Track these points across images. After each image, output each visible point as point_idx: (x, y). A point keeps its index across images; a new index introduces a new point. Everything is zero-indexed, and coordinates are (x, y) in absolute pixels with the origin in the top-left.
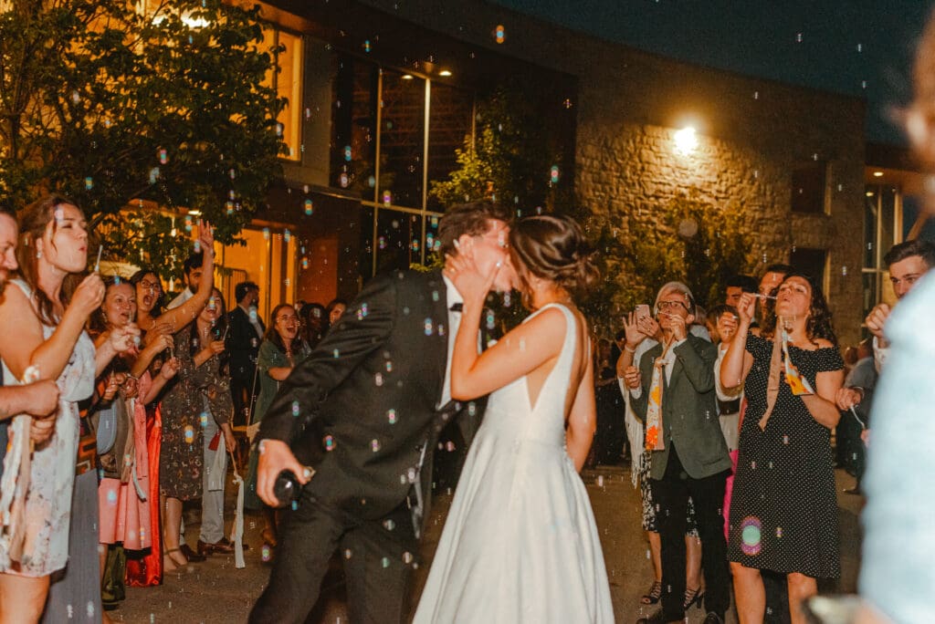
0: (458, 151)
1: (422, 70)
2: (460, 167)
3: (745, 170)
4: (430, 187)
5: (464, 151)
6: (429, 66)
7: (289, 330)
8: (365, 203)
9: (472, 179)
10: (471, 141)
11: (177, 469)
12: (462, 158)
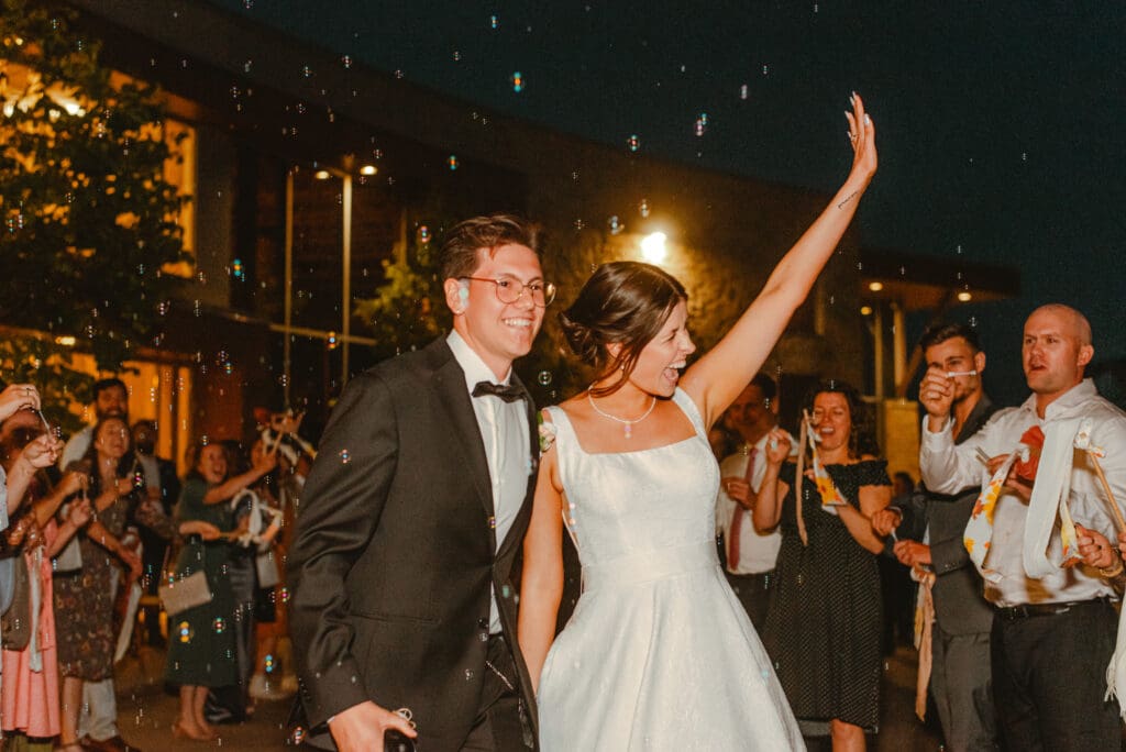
0: (385, 263)
1: (340, 166)
2: (389, 282)
3: (724, 282)
4: (353, 306)
5: (393, 261)
6: (349, 161)
7: (216, 473)
8: (275, 327)
9: (403, 297)
10: (401, 250)
11: (82, 642)
12: (391, 271)
